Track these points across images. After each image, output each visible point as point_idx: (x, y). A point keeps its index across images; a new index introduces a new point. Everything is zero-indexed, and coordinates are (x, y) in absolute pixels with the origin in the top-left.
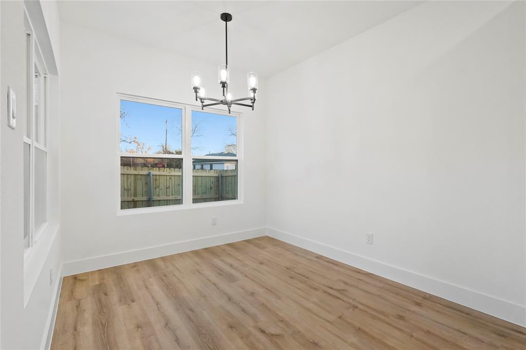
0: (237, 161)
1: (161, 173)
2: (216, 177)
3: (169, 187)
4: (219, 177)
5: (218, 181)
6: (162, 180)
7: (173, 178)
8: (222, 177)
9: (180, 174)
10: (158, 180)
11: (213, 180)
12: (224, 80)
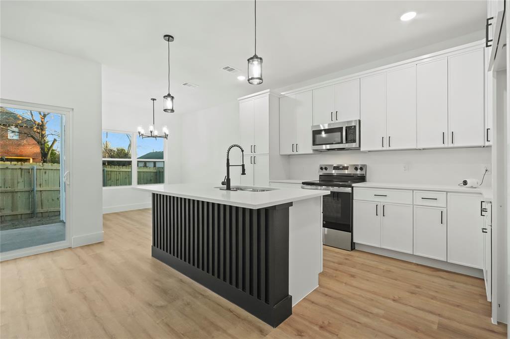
0: (164, 162)
1: (112, 169)
2: (155, 172)
3: (118, 179)
4: (157, 172)
5: (156, 175)
6: (113, 175)
7: (121, 173)
8: (159, 172)
9: (130, 170)
10: (110, 175)
11: (152, 174)
12: (151, 130)
